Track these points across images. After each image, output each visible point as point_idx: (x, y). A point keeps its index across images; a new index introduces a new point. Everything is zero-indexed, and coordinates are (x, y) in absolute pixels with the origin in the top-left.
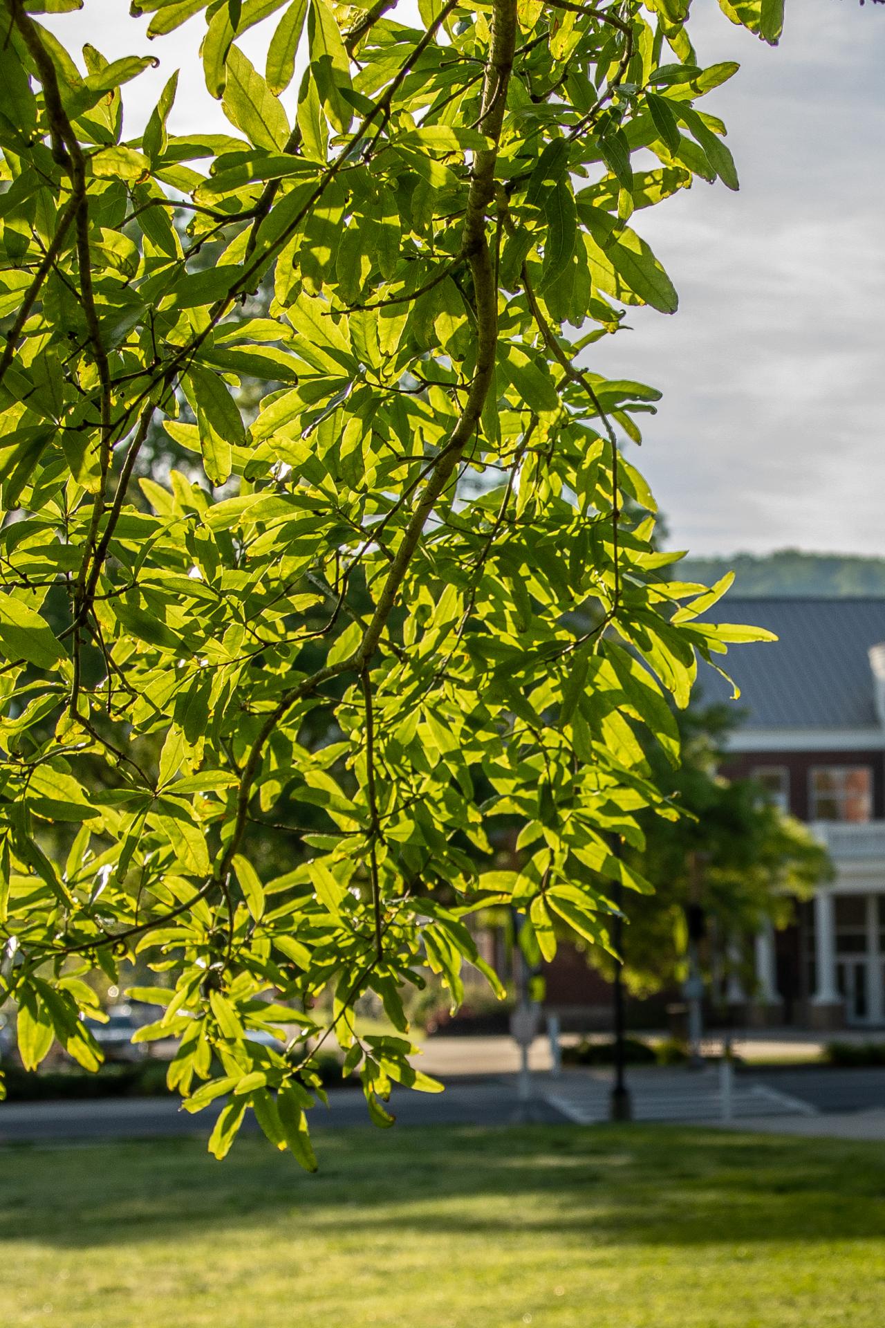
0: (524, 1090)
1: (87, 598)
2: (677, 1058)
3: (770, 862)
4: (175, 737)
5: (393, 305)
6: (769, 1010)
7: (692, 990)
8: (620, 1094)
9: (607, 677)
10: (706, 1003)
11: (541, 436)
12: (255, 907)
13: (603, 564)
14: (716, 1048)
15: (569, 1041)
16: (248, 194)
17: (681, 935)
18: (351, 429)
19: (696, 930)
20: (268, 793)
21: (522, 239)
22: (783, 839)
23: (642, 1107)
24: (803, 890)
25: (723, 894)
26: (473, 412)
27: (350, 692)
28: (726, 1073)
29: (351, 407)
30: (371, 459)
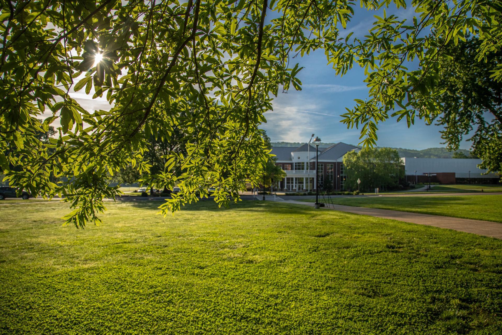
0: (254, 197)
1: (208, 150)
2: (270, 194)
3: (280, 174)
4: (216, 164)
5: (239, 122)
6: (280, 189)
7: (272, 187)
8: (264, 197)
9: (259, 159)
10: (273, 188)
11: (253, 135)
12: (223, 182)
13: (259, 148)
14: (274, 193)
15: (259, 192)
16: (225, 111)
17: (271, 181)
18: (234, 134)
19: (272, 181)
20: (225, 170)
21: (252, 116)
22: (281, 172)
23: (266, 199)
24: (284, 177)
25: (275, 177)
26: (246, 133)
27: (233, 160)
28: (275, 196)
29: (234, 132)
30: (236, 137)
